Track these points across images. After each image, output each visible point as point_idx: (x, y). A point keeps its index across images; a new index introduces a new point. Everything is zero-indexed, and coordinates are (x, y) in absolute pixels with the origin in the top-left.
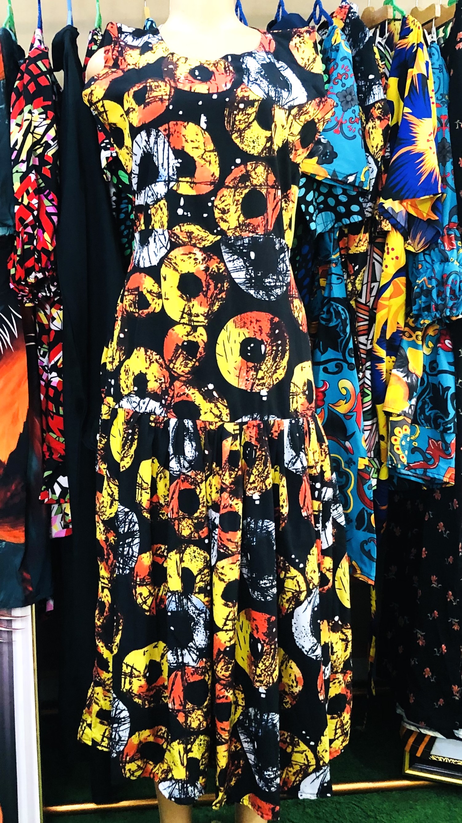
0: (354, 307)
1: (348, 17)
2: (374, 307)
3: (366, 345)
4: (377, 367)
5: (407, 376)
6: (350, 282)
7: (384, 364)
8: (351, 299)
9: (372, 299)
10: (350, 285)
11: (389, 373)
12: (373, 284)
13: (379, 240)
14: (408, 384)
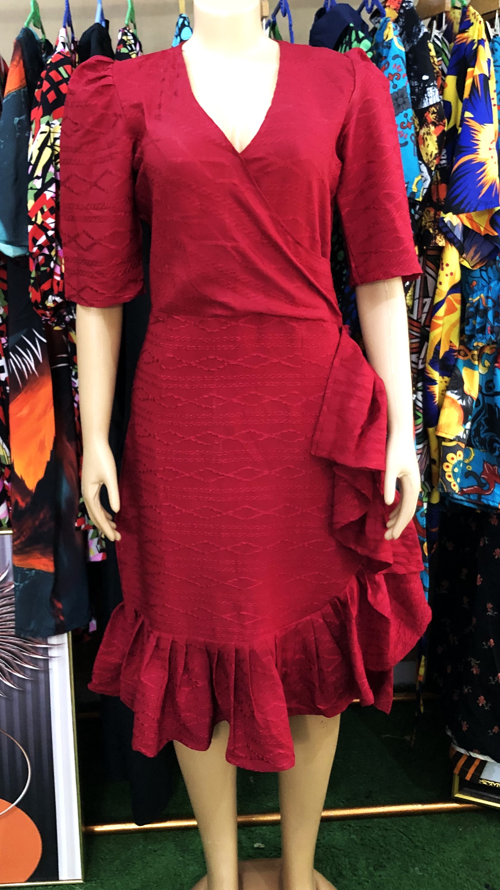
1: (402, 7)
2: (427, 324)
3: (417, 364)
4: (429, 389)
5: (462, 398)
7: (437, 386)
9: (424, 316)
11: (443, 395)
12: (425, 300)
13: (431, 253)
14: (463, 407)
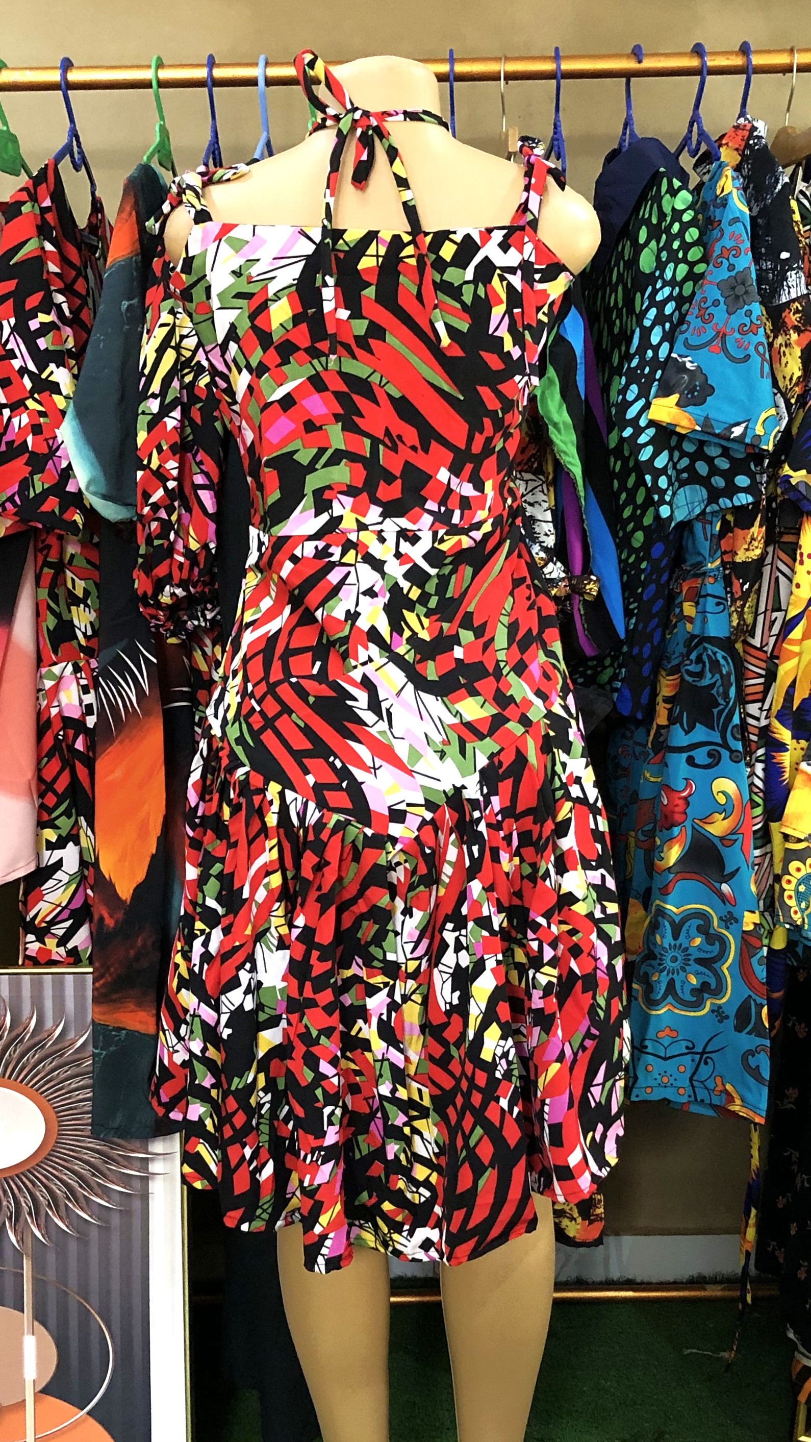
0: (742, 654)
1: (747, 146)
2: (775, 654)
3: (758, 719)
4: (774, 757)
6: (736, 610)
7: (787, 754)
8: (736, 641)
9: (772, 640)
10: (735, 615)
11: (796, 769)
12: (775, 615)
13: (787, 538)
